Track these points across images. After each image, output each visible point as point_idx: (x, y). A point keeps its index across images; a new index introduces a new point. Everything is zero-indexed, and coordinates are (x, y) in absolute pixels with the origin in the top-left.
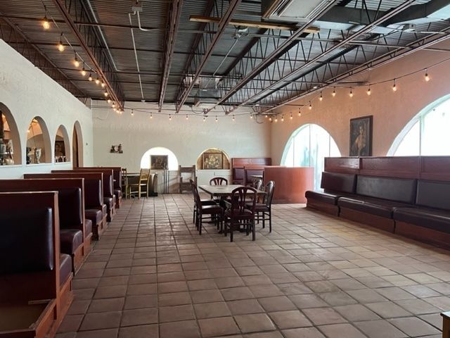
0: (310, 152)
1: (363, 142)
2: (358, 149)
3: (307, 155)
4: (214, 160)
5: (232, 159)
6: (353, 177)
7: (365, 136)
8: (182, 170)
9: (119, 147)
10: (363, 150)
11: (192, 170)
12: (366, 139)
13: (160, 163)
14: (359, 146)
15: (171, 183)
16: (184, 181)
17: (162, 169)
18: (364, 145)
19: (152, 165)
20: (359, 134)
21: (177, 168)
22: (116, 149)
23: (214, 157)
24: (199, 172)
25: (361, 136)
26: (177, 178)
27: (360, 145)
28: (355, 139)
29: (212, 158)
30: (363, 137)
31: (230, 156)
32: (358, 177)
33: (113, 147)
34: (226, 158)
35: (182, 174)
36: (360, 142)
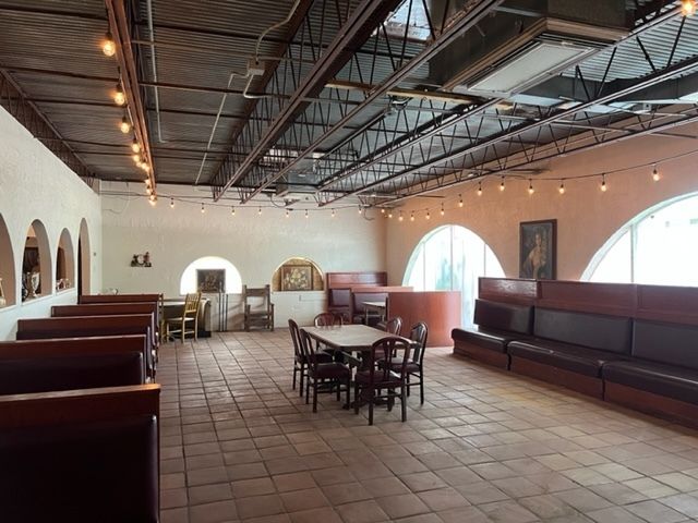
0: (451, 267)
1: (541, 258)
2: (533, 266)
3: (447, 271)
4: (299, 276)
5: (327, 274)
6: (527, 310)
7: (544, 249)
8: (248, 292)
9: (146, 257)
10: (541, 270)
11: (263, 292)
12: (547, 253)
13: (211, 281)
14: (535, 264)
15: (231, 314)
16: (252, 310)
17: (215, 291)
18: (544, 263)
19: (199, 285)
20: (535, 245)
21: (239, 290)
22: (140, 260)
23: (300, 271)
24: (275, 296)
25: (538, 248)
26: (240, 305)
27: (536, 262)
28: (529, 252)
29: (296, 274)
30: (541, 251)
31: (323, 270)
32: (536, 310)
33: (136, 257)
34: (317, 272)
35: (248, 299)
36: (536, 257)
